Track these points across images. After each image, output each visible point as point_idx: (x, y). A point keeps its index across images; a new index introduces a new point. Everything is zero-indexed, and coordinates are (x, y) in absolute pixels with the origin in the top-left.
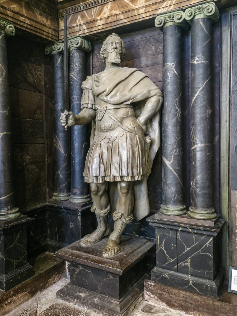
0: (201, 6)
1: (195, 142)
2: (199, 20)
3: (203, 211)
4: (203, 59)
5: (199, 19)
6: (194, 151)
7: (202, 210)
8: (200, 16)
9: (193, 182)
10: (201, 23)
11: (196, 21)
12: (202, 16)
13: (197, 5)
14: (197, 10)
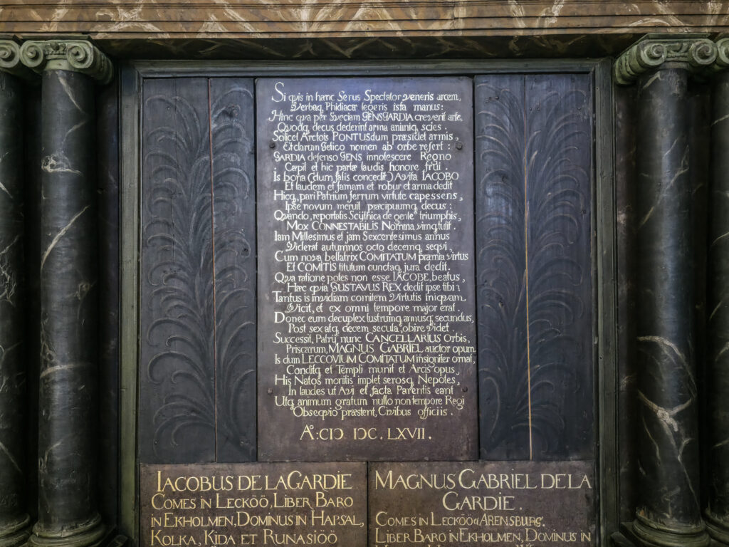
0: (60, 42)
1: (48, 359)
2: (57, 73)
3: (64, 531)
4: (67, 164)
5: (58, 70)
6: (46, 381)
7: (62, 529)
8: (60, 65)
9: (42, 460)
10: (62, 81)
11: (50, 73)
12: (64, 65)
13: (52, 38)
14: (52, 50)
